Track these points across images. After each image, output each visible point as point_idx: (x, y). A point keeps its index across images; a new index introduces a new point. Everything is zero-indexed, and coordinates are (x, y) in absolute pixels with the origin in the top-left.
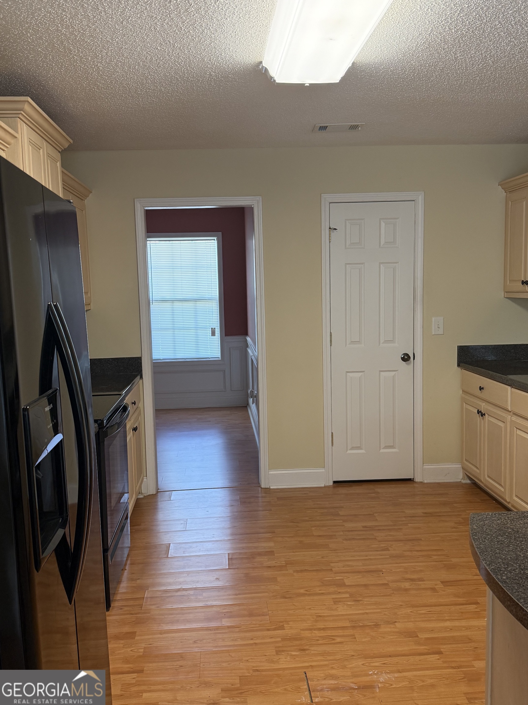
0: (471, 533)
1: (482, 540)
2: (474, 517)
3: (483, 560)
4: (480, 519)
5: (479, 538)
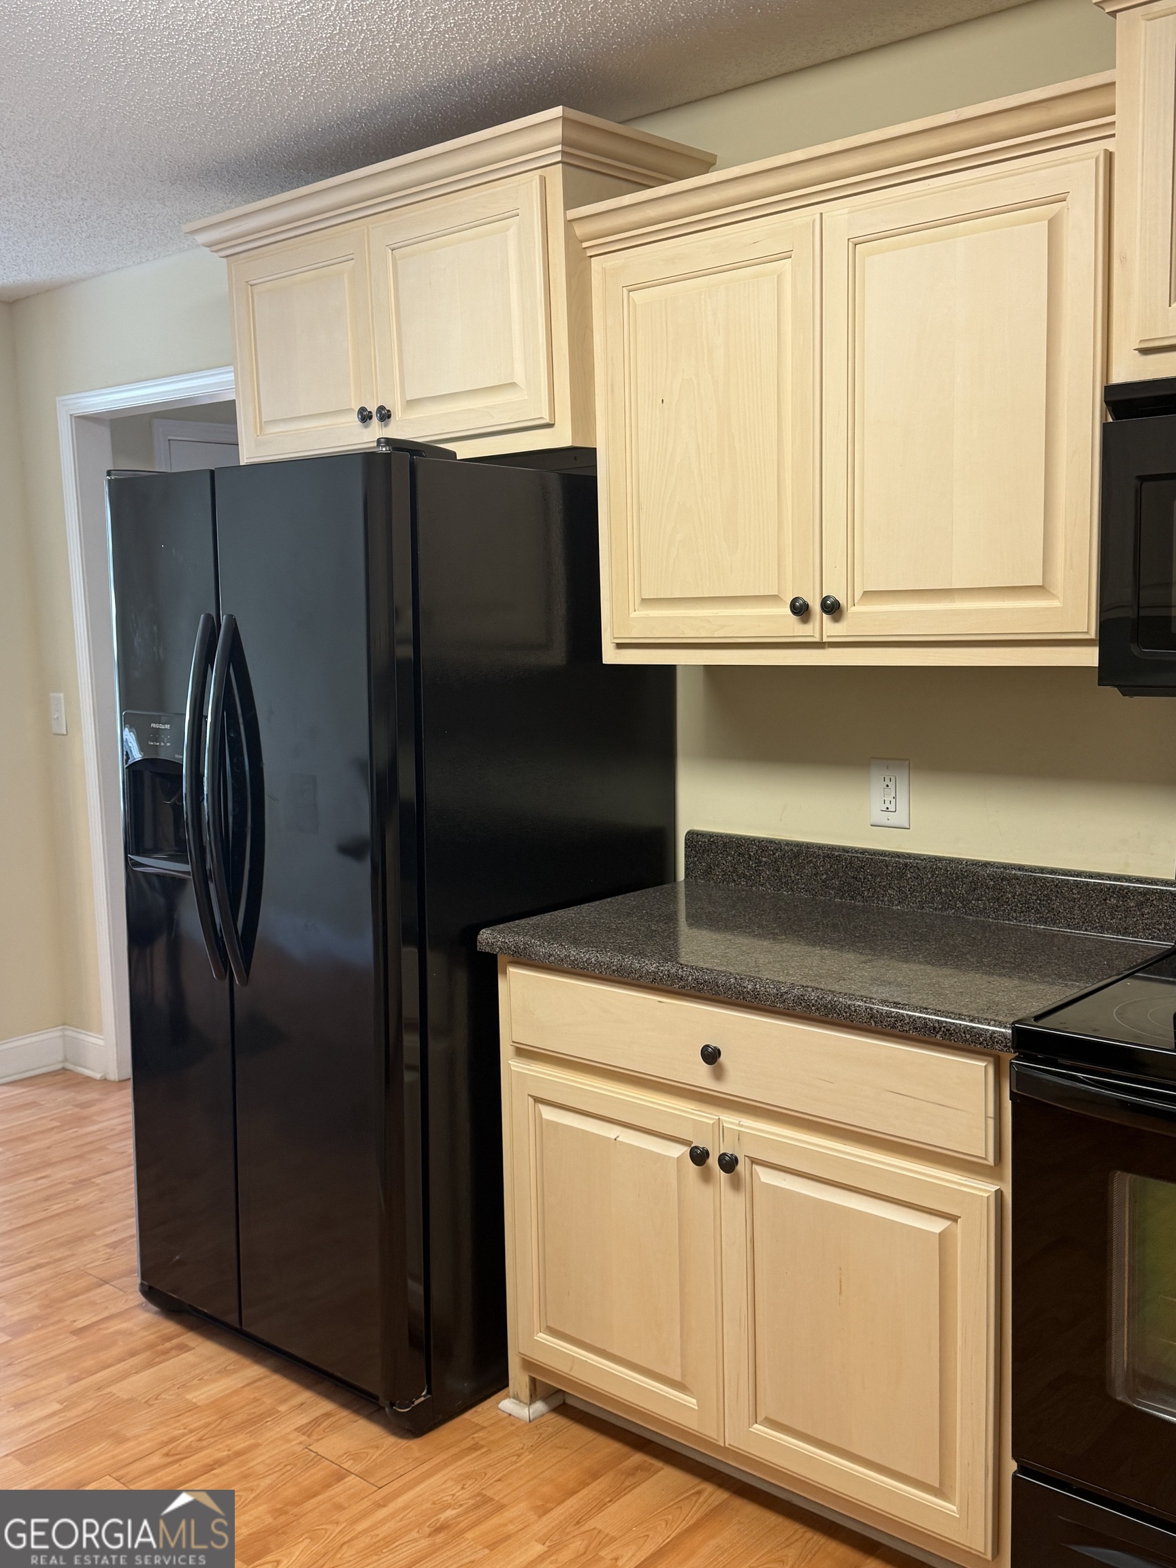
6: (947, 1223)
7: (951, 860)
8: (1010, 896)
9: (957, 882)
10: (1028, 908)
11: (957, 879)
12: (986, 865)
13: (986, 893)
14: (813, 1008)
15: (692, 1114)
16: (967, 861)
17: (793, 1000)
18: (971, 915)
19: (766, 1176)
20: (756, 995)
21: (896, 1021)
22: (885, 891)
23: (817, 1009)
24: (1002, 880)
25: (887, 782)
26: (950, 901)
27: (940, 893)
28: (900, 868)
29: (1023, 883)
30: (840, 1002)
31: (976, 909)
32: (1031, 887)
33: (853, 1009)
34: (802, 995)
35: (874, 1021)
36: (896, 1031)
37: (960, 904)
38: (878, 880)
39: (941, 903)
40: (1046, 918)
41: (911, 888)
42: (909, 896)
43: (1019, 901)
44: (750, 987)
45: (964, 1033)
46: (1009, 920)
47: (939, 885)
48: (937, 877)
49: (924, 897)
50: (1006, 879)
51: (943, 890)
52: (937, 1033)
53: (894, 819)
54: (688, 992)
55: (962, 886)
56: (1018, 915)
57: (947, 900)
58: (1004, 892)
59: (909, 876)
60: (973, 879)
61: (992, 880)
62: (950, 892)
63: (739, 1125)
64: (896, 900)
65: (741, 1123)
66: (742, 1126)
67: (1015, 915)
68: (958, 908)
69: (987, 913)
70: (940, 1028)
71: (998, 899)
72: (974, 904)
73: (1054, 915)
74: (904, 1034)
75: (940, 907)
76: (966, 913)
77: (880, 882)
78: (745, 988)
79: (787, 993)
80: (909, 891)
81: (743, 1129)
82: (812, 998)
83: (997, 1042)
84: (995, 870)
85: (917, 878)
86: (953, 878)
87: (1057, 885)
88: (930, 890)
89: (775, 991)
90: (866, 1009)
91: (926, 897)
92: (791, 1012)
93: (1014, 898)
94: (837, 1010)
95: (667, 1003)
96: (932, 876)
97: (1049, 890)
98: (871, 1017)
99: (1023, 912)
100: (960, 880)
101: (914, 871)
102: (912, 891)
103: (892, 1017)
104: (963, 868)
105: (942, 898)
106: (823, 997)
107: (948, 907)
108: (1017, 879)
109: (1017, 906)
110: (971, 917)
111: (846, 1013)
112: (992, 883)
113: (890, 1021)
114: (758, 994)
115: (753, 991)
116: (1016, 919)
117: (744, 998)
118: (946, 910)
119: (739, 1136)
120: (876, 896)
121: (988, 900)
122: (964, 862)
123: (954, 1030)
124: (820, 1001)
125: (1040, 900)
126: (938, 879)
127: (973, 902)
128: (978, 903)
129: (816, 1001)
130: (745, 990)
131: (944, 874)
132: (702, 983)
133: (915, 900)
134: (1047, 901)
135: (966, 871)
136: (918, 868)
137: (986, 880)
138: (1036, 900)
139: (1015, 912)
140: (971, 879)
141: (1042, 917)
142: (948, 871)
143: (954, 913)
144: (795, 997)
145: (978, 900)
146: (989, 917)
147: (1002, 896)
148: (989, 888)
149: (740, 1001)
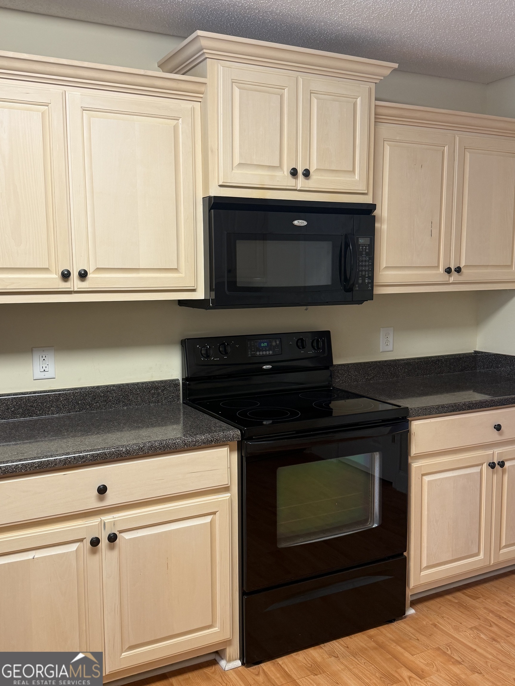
6: (212, 516)
7: (81, 388)
8: (111, 398)
9: (86, 397)
10: (119, 401)
11: (86, 396)
12: (98, 387)
13: (100, 399)
14: (158, 449)
15: (85, 524)
16: (89, 387)
17: (148, 449)
18: (94, 410)
19: (127, 536)
20: (128, 452)
21: (196, 443)
22: (49, 409)
23: (160, 449)
24: (107, 392)
25: (44, 358)
26: (83, 406)
27: (78, 404)
28: (56, 397)
29: (116, 392)
30: (170, 443)
31: (96, 407)
32: (120, 392)
33: (177, 444)
34: (152, 445)
35: (186, 446)
36: (196, 447)
37: (88, 407)
38: (45, 404)
39: (79, 408)
40: (127, 404)
41: (63, 405)
42: (62, 408)
43: (115, 399)
44: (124, 450)
45: (223, 438)
46: (111, 408)
47: (78, 400)
48: (76, 397)
49: (70, 407)
50: (109, 391)
51: (80, 402)
52: (213, 442)
53: (47, 375)
54: (88, 463)
55: (89, 398)
56: (115, 405)
57: (82, 406)
58: (108, 397)
59: (62, 399)
60: (94, 395)
61: (102, 393)
62: (83, 402)
63: (113, 518)
64: (55, 412)
65: (114, 517)
66: (115, 518)
67: (113, 405)
68: (87, 409)
69: (101, 408)
70: (214, 440)
71: (106, 401)
72: (95, 405)
73: (130, 402)
74: (200, 447)
75: (78, 410)
76: (91, 410)
77: (46, 405)
78: (122, 451)
79: (144, 447)
80: (62, 406)
81: (116, 519)
82: (157, 445)
83: (235, 438)
84: (103, 388)
85: (66, 400)
86: (84, 396)
87: (131, 389)
88: (73, 403)
89: (137, 447)
90: (182, 442)
91: (71, 407)
92: (147, 454)
93: (113, 399)
94: (170, 446)
95: (69, 474)
96: (74, 397)
97: (128, 392)
98: (185, 445)
99: (117, 404)
100: (88, 396)
101: (64, 396)
102: (64, 406)
103: (194, 442)
104: (89, 391)
105: (79, 406)
106: (161, 443)
107: (83, 409)
108: (114, 390)
109: (114, 402)
110: (94, 411)
111: (174, 446)
112: (103, 394)
113: (193, 443)
114: (129, 452)
115: (126, 451)
116: (114, 407)
117: (121, 456)
118: (81, 410)
119: (114, 523)
120: (44, 412)
121: (101, 402)
122: (88, 388)
123: (219, 439)
124: (161, 445)
125: (124, 397)
126: (77, 398)
127: (95, 404)
128: (97, 404)
129: (159, 446)
130: (122, 452)
131: (79, 395)
132: (96, 456)
133: (66, 410)
134: (127, 397)
135: (90, 392)
136: (66, 395)
137: (100, 393)
138: (122, 397)
139: (114, 404)
140: (93, 394)
141: (125, 404)
142: (82, 393)
143: (86, 411)
144: (148, 447)
145: (97, 403)
146: (102, 409)
147: (108, 399)
148: (101, 397)
149: (119, 458)
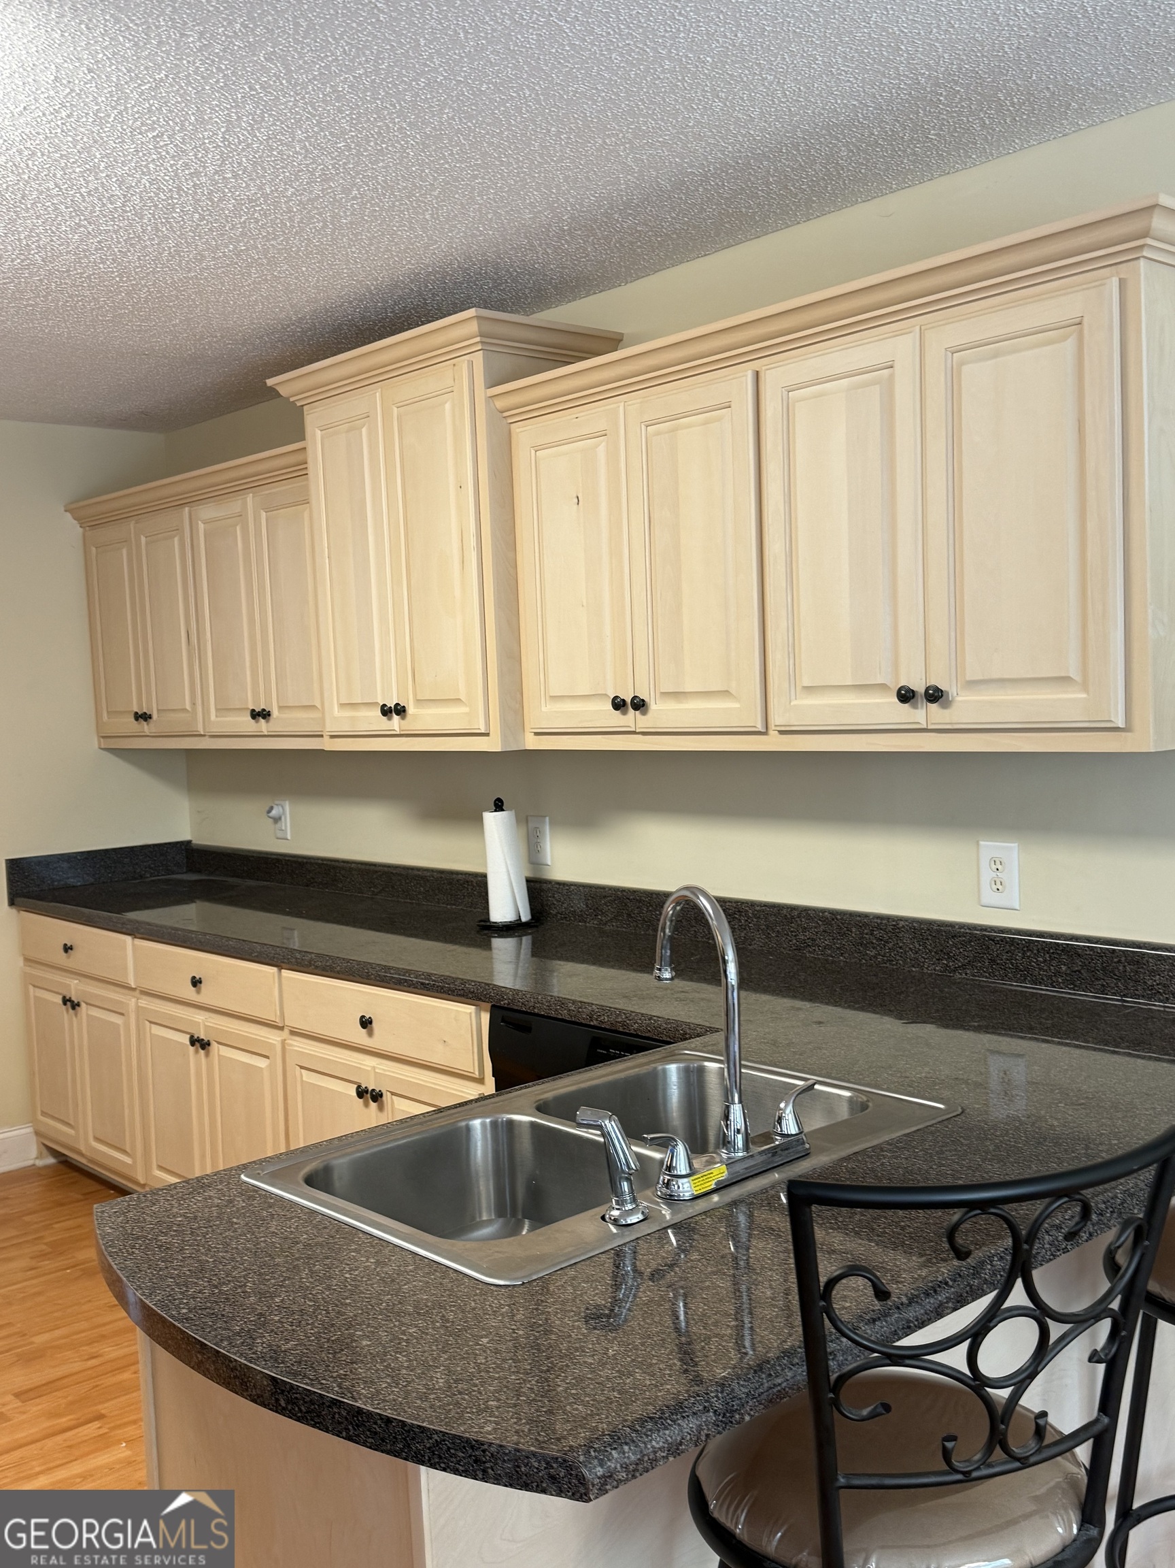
0: (104, 1244)
1: (127, 1251)
2: (103, 1212)
3: (136, 1290)
4: (116, 1212)
5: (120, 1250)
